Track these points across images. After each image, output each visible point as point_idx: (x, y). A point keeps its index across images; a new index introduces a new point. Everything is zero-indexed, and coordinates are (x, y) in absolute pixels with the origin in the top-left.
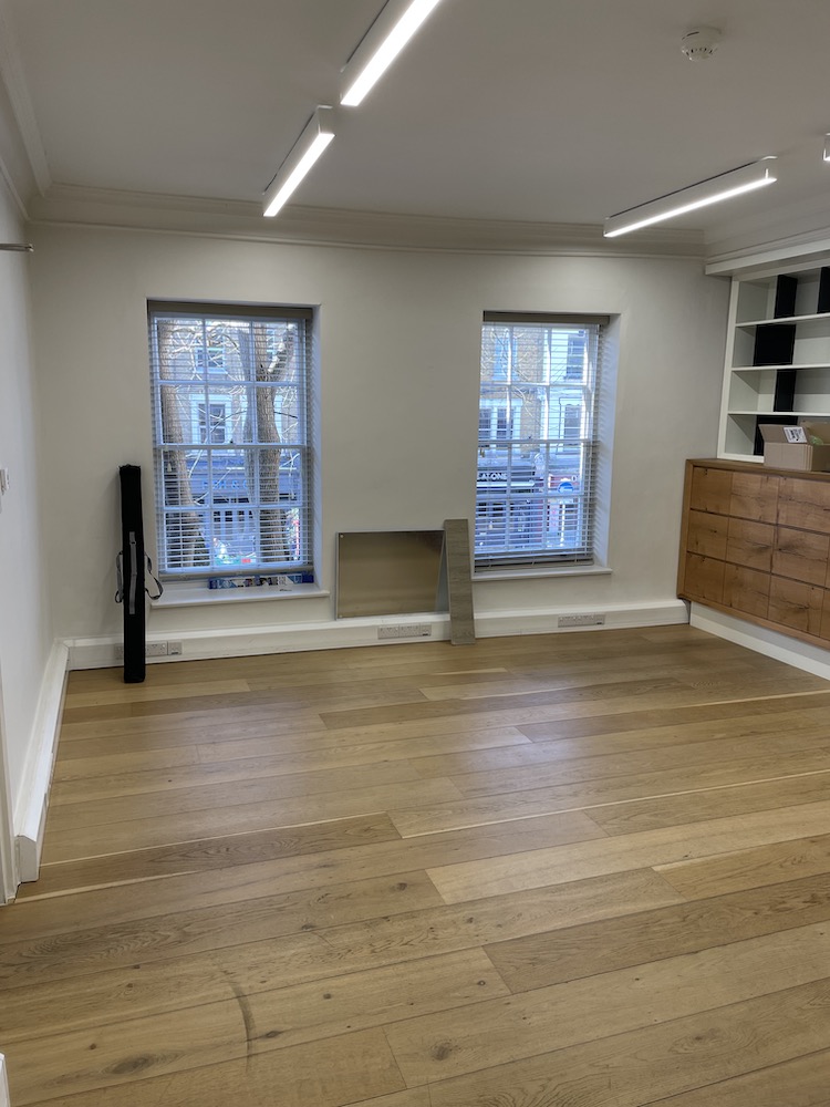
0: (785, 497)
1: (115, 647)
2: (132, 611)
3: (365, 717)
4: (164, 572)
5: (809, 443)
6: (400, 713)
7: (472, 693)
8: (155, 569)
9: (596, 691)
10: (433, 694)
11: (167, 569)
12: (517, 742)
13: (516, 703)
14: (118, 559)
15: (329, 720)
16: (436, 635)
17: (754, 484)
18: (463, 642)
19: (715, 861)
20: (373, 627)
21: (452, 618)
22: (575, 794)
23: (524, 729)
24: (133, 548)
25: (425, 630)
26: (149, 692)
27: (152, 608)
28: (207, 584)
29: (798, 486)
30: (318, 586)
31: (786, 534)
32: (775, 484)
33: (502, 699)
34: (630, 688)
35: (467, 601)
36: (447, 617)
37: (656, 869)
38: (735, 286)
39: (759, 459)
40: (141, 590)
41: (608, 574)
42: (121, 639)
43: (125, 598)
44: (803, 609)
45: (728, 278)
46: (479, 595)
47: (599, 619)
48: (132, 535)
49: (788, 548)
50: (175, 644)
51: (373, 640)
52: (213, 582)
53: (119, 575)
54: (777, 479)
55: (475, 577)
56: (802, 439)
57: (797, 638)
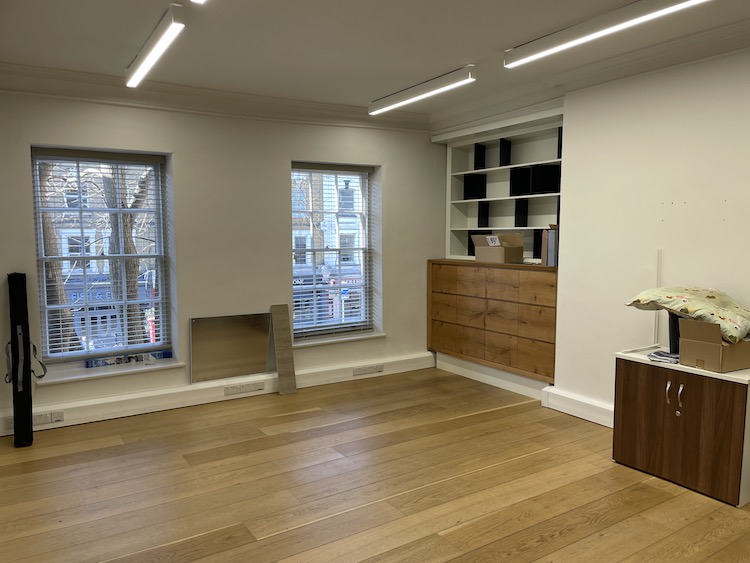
0: (490, 281)
1: (6, 420)
2: (20, 389)
3: (219, 454)
4: (47, 357)
5: (502, 245)
6: (246, 448)
7: (299, 427)
8: (40, 355)
9: (383, 417)
10: (269, 431)
11: (49, 354)
12: (334, 458)
13: (330, 431)
14: (7, 348)
15: (191, 459)
16: (268, 389)
17: (470, 273)
18: (287, 392)
19: (477, 522)
20: (220, 387)
21: (279, 375)
22: (379, 490)
23: (339, 449)
24: (20, 338)
25: (259, 386)
26: (36, 453)
27: (37, 386)
28: (84, 364)
29: (497, 273)
30: (175, 360)
31: (493, 304)
32: (484, 273)
33: (320, 429)
34: (405, 413)
35: (290, 362)
36: (275, 375)
37: (441, 534)
38: (449, 150)
39: (472, 258)
40: (28, 371)
41: (384, 337)
42: (10, 412)
43: (14, 379)
44: (506, 351)
45: (445, 145)
46: (298, 357)
47: (380, 368)
48: (19, 329)
49: (494, 313)
50: (58, 413)
51: (221, 396)
52: (89, 362)
53: (8, 361)
54: (484, 269)
55: (294, 345)
56: (498, 243)
57: (504, 370)
